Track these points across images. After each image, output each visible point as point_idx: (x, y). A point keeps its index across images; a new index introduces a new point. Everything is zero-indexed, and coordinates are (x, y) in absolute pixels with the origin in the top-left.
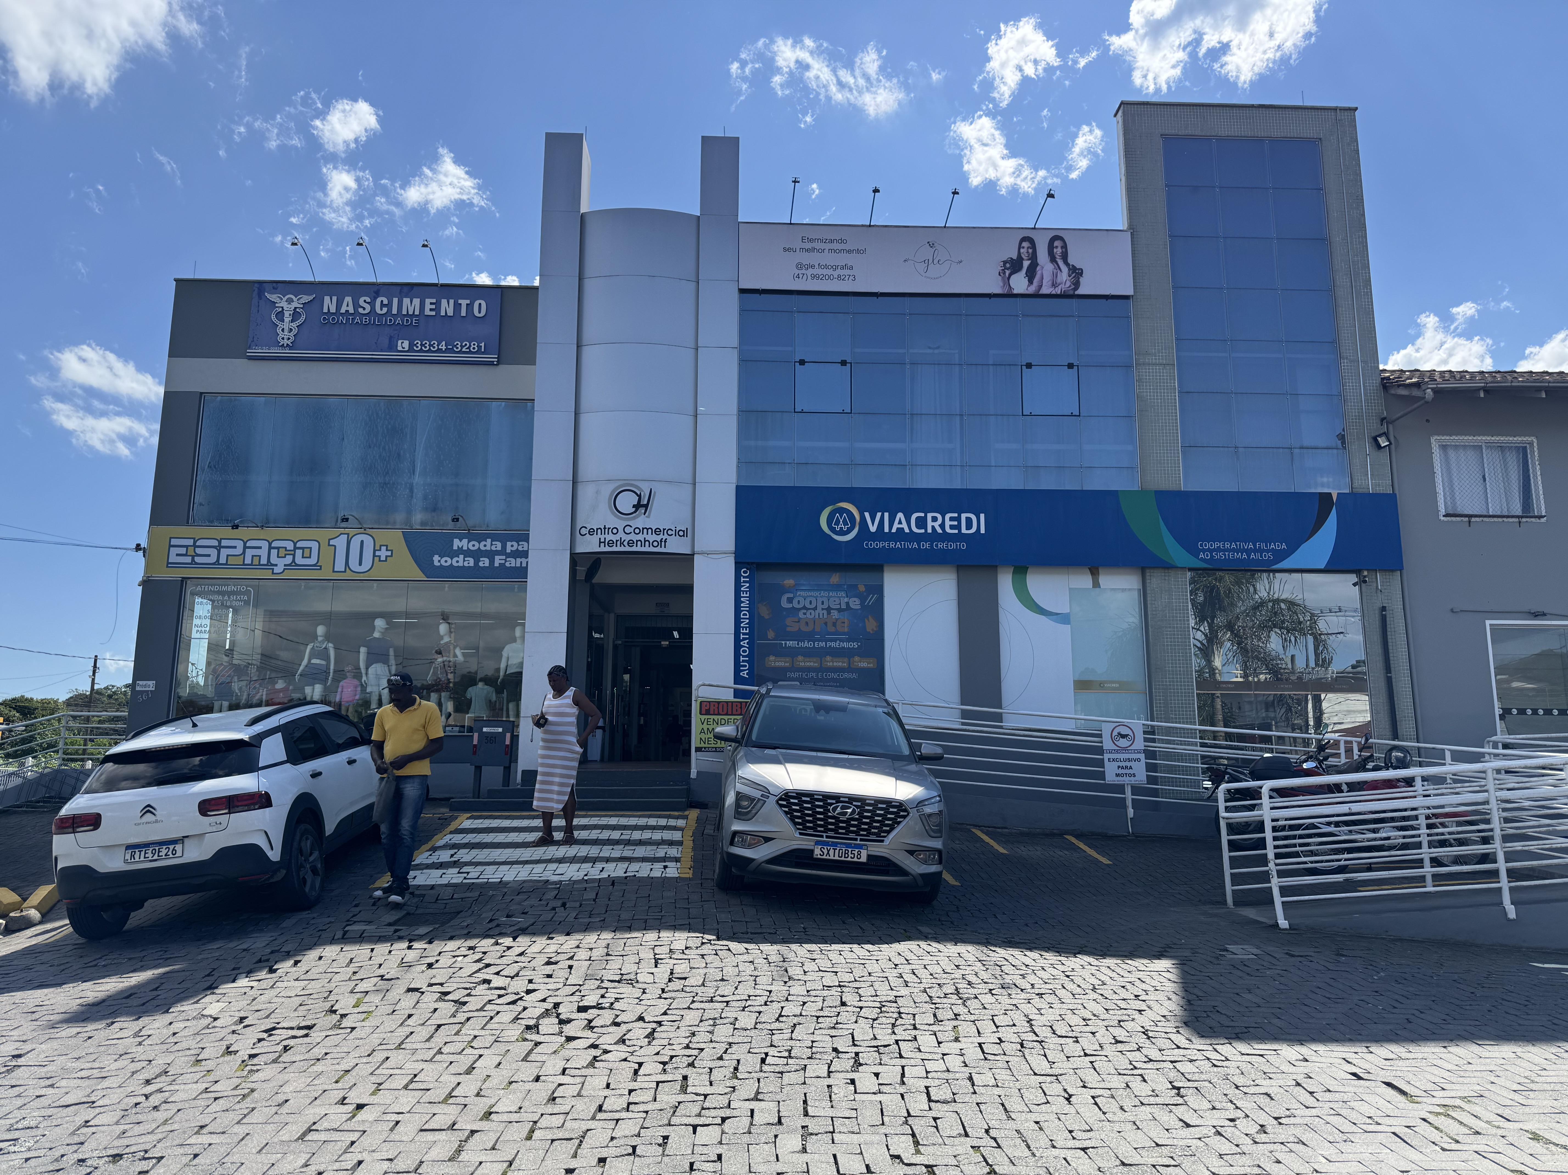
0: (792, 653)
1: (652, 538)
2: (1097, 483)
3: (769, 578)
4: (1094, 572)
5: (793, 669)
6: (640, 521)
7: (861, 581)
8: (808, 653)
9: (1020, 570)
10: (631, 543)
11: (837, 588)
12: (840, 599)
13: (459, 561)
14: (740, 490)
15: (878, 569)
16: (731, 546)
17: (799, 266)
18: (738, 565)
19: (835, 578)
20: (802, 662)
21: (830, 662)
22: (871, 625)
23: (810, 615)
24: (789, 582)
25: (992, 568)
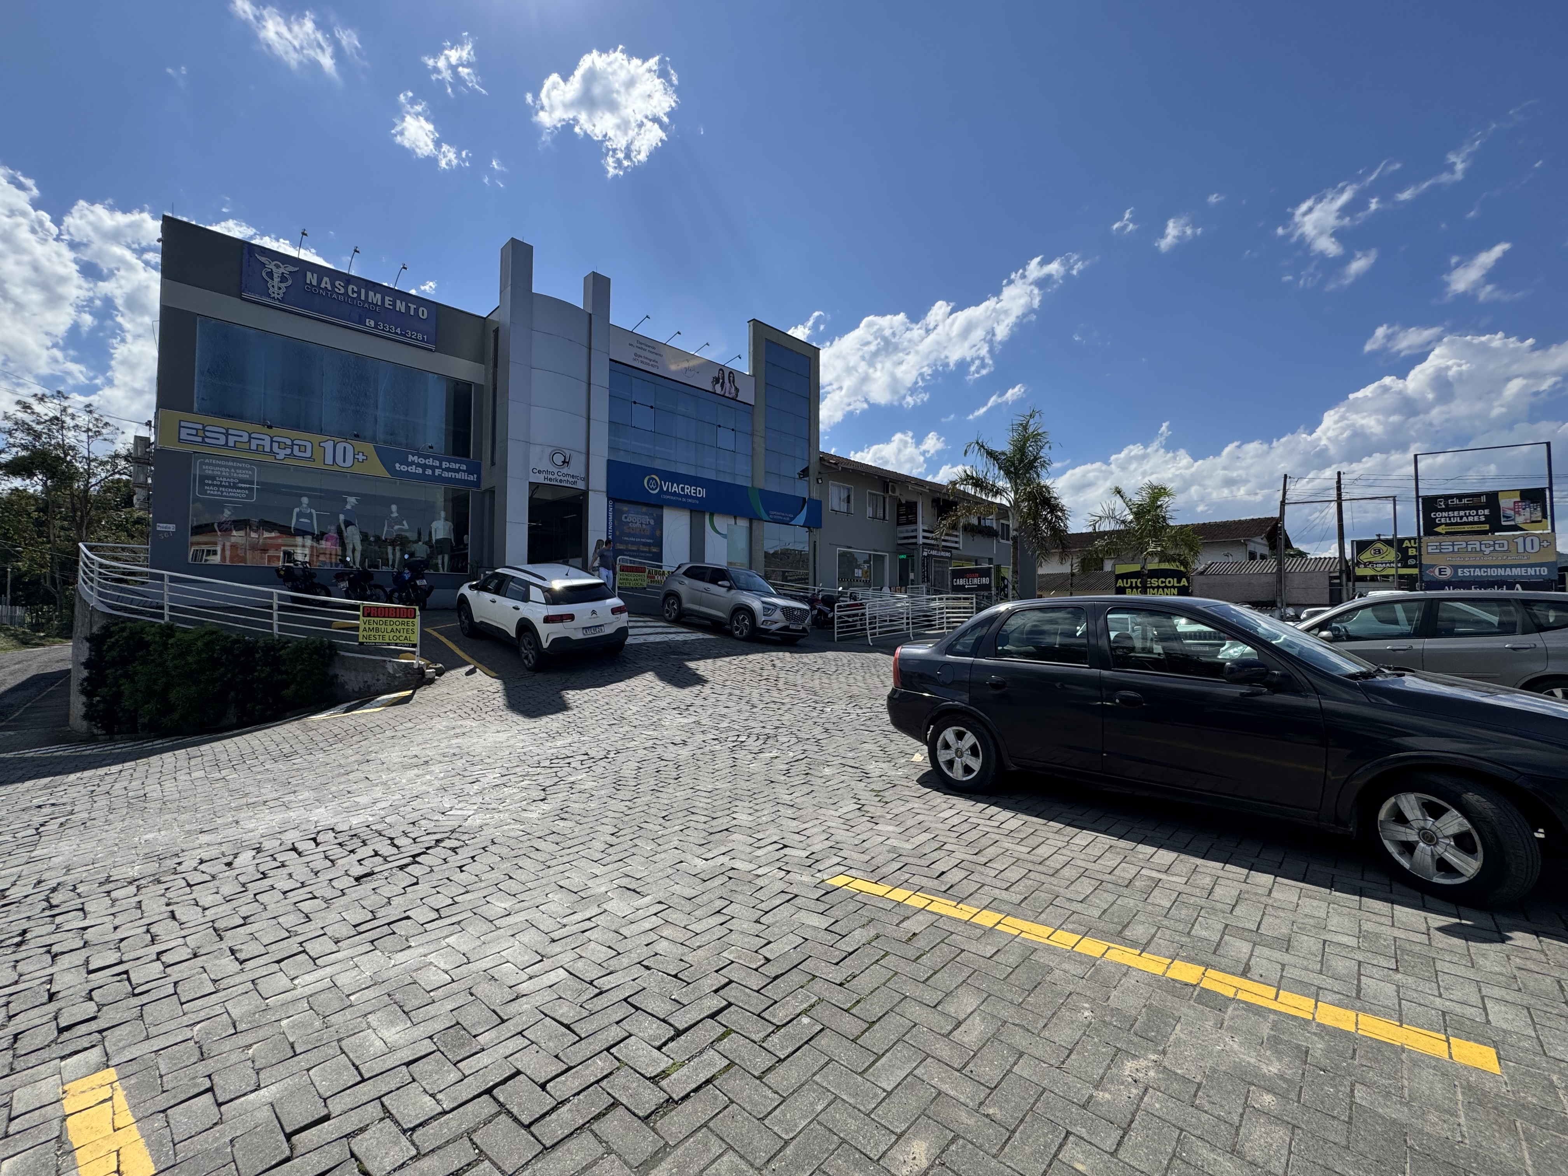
0: (627, 543)
1: (571, 479)
2: (740, 482)
3: (619, 506)
4: (735, 518)
5: (627, 550)
6: (565, 470)
7: (655, 511)
8: (633, 543)
9: (712, 515)
10: (561, 481)
11: (645, 514)
12: (647, 519)
13: (412, 469)
14: (608, 461)
15: (661, 507)
16: (604, 489)
17: (636, 354)
18: (609, 499)
19: (644, 509)
20: (630, 547)
21: (642, 548)
22: (658, 533)
23: (634, 526)
24: (625, 509)
25: (703, 513)
